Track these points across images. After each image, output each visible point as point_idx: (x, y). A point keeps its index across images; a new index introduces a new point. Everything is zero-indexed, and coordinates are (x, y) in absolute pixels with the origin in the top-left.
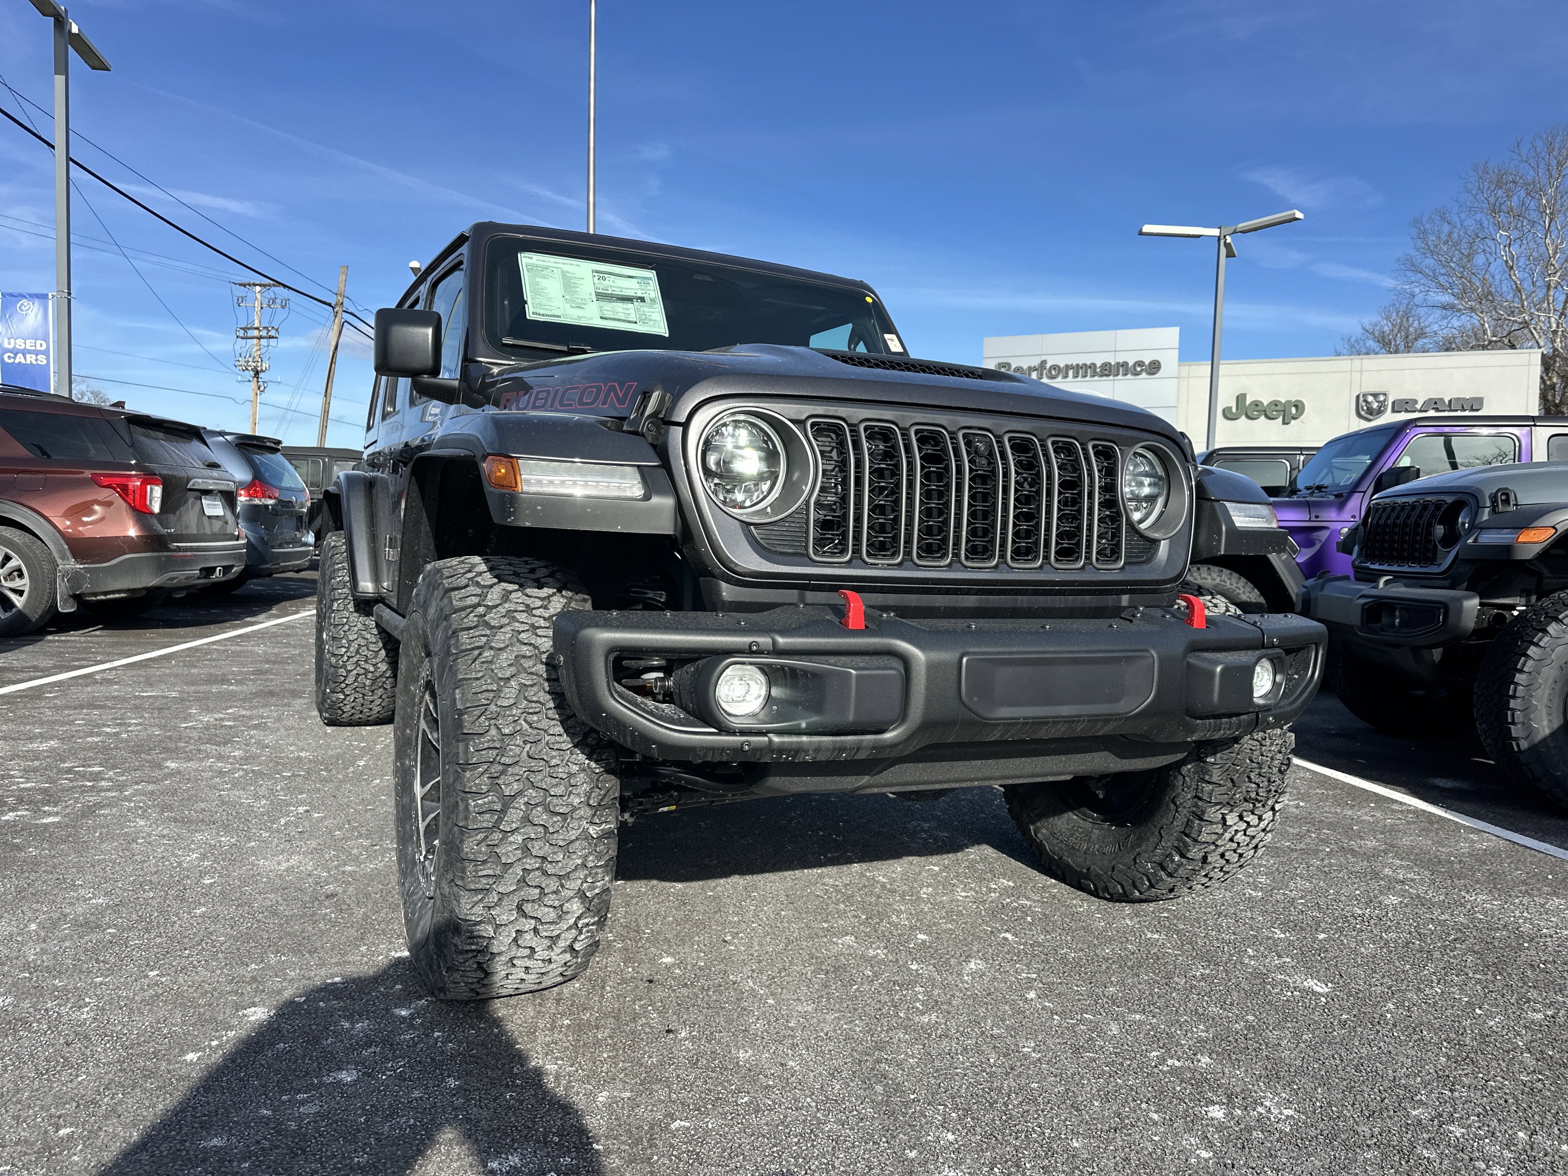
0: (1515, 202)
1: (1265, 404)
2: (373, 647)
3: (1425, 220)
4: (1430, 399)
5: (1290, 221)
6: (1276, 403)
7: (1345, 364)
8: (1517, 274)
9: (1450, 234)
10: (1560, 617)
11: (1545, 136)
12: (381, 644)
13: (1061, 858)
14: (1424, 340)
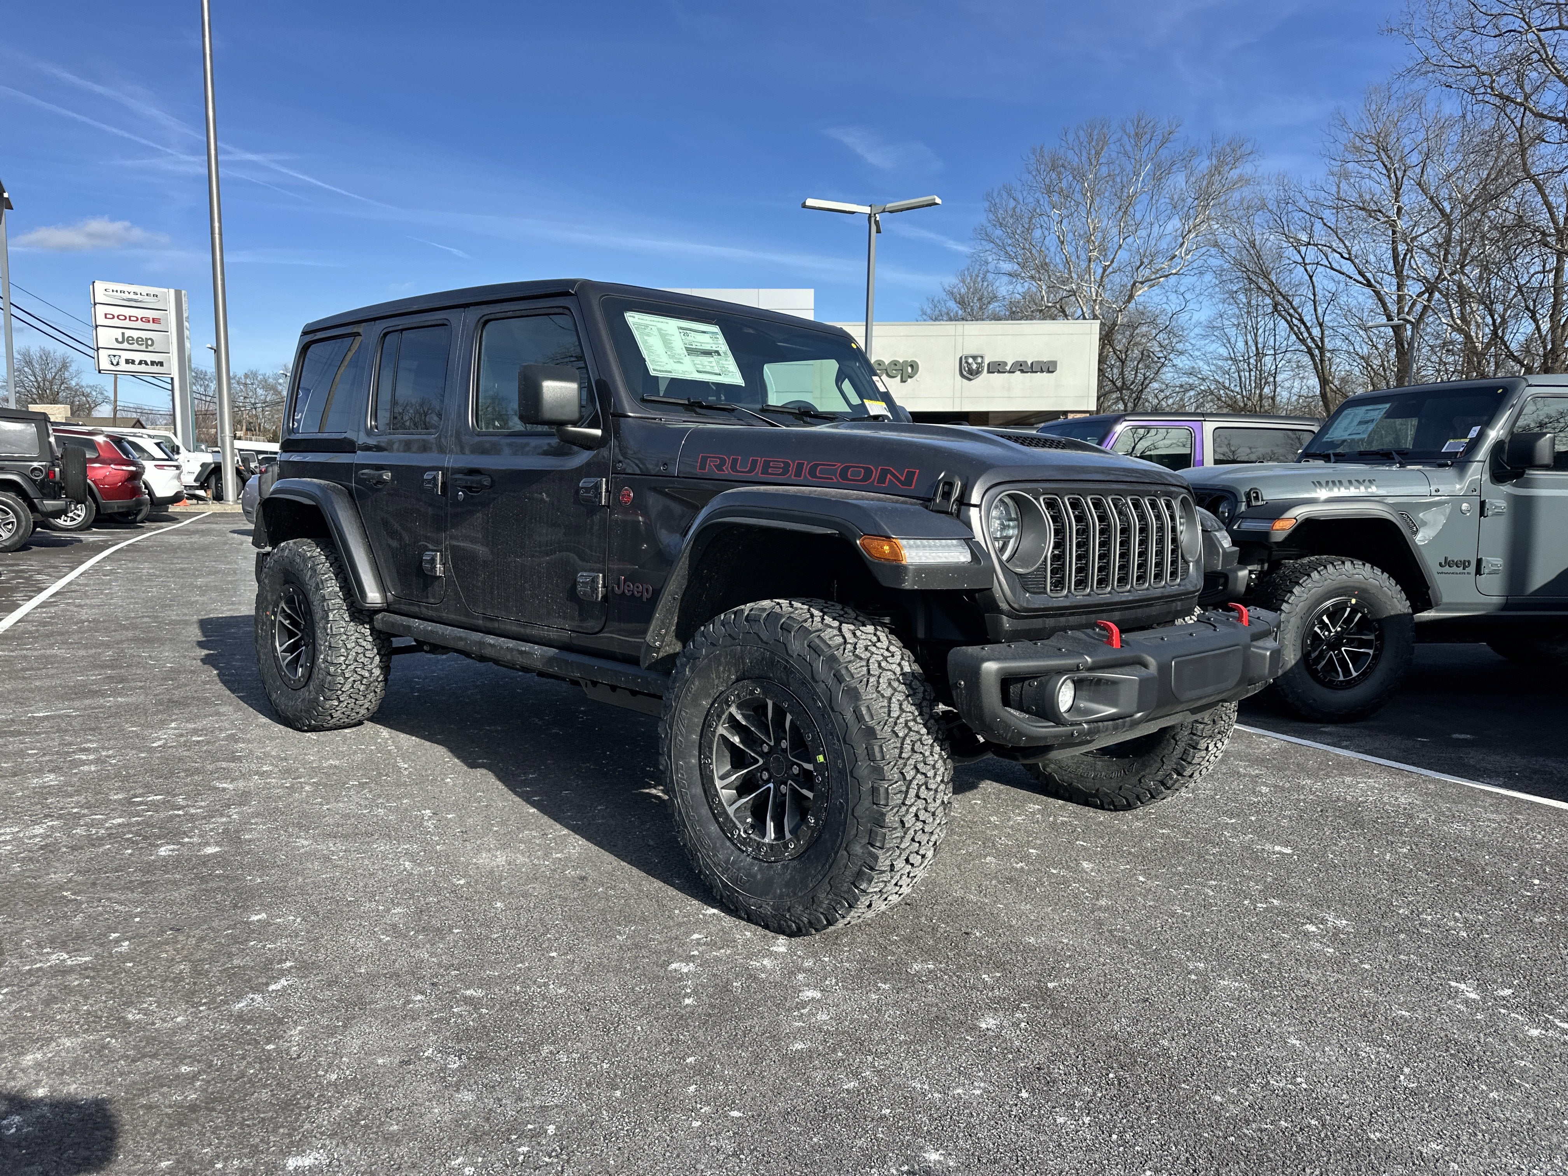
0: (1064, 184)
1: (886, 364)
2: (368, 654)
3: (995, 195)
4: (1017, 362)
5: (930, 205)
6: (895, 363)
7: (949, 328)
8: (1068, 248)
9: (1014, 209)
10: (1301, 582)
11: (1085, 128)
12: (375, 651)
13: (1070, 785)
14: (996, 304)
